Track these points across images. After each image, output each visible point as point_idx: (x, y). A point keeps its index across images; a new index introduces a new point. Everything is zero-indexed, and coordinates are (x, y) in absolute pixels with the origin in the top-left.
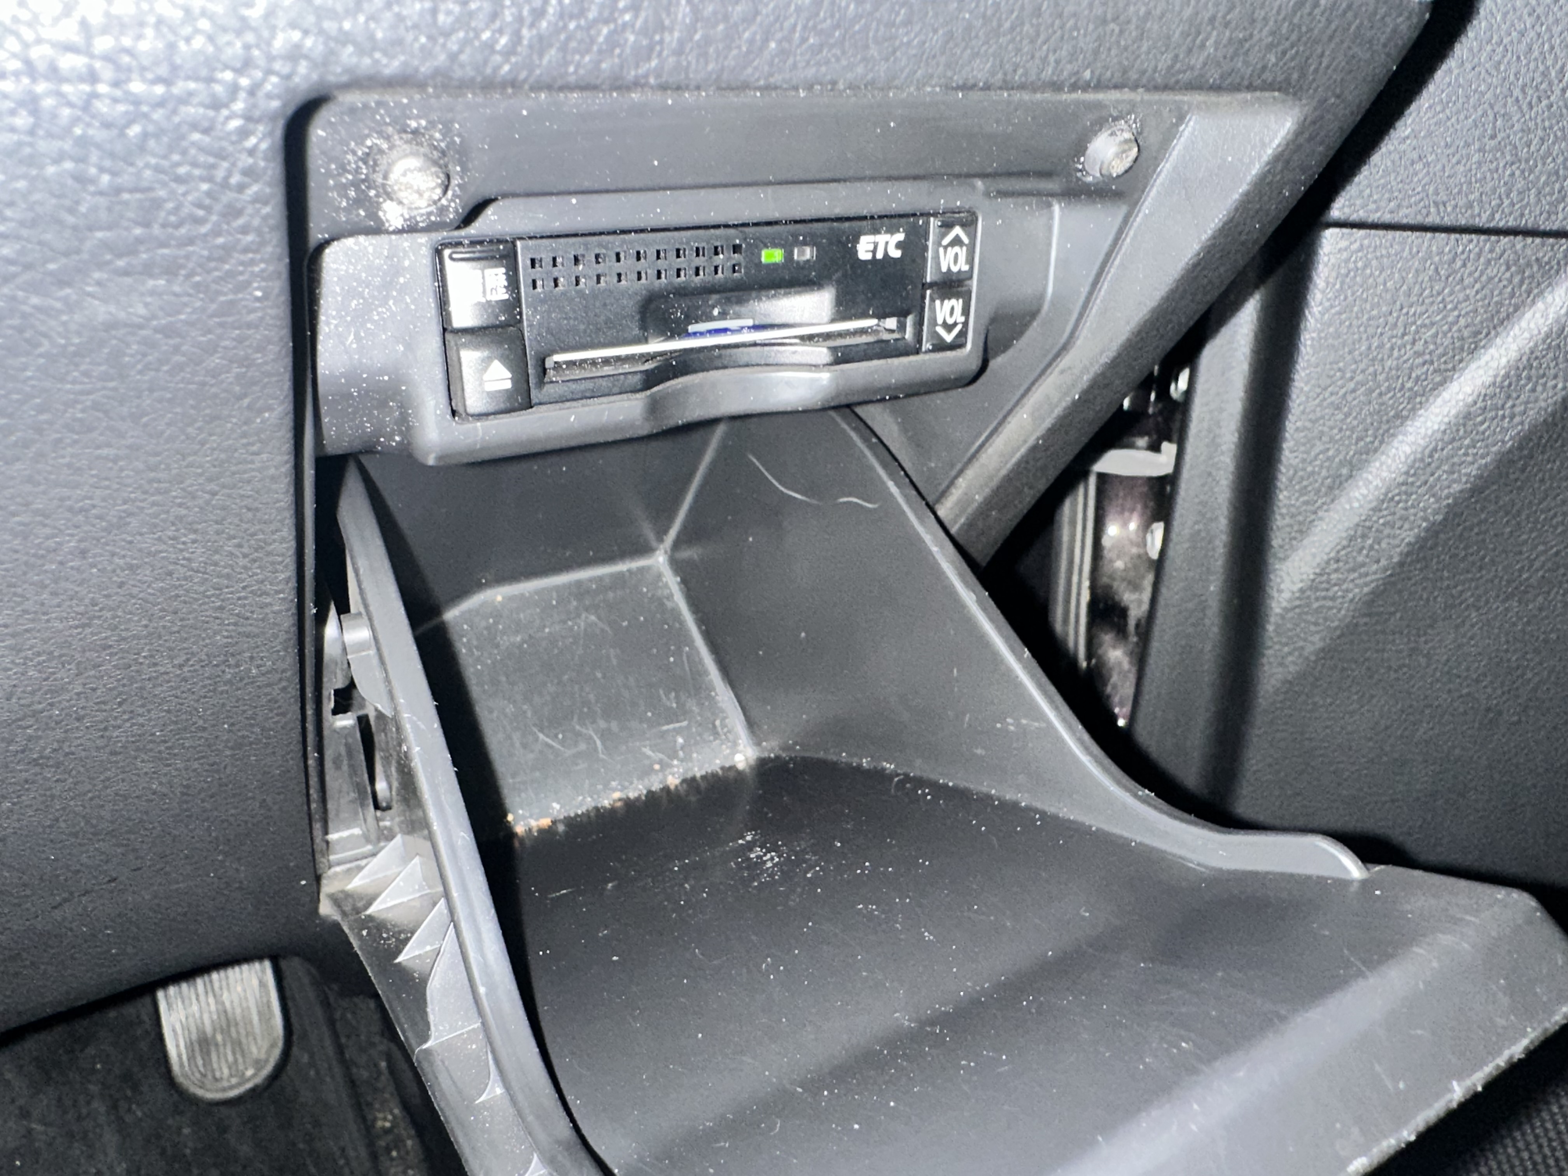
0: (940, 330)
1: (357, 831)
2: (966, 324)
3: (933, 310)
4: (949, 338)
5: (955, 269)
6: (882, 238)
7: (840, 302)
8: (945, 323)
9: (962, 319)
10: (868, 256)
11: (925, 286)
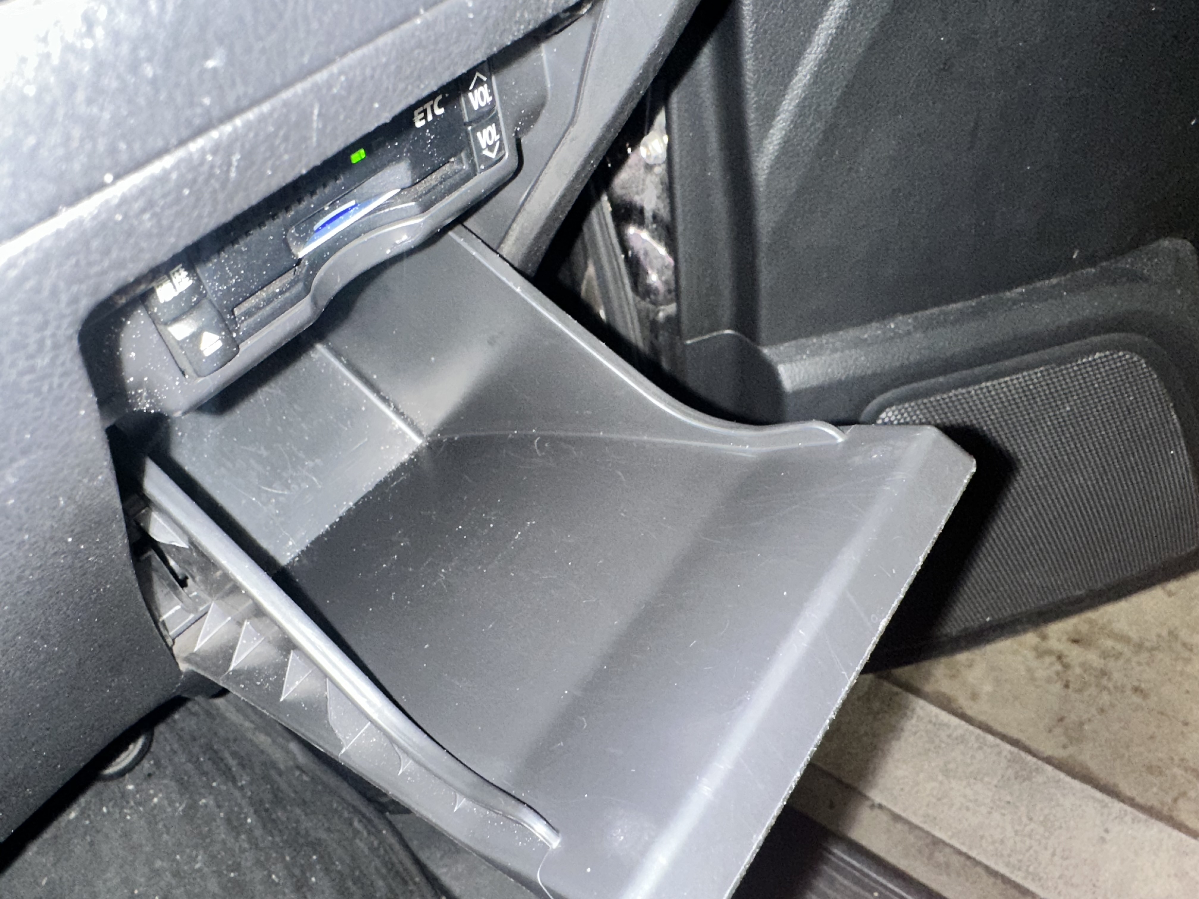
0: (486, 152)
1: (178, 607)
2: (501, 140)
3: (476, 140)
4: (493, 155)
5: (483, 104)
6: (428, 106)
7: (415, 165)
8: (488, 146)
9: (498, 137)
10: (423, 122)
11: (466, 124)
